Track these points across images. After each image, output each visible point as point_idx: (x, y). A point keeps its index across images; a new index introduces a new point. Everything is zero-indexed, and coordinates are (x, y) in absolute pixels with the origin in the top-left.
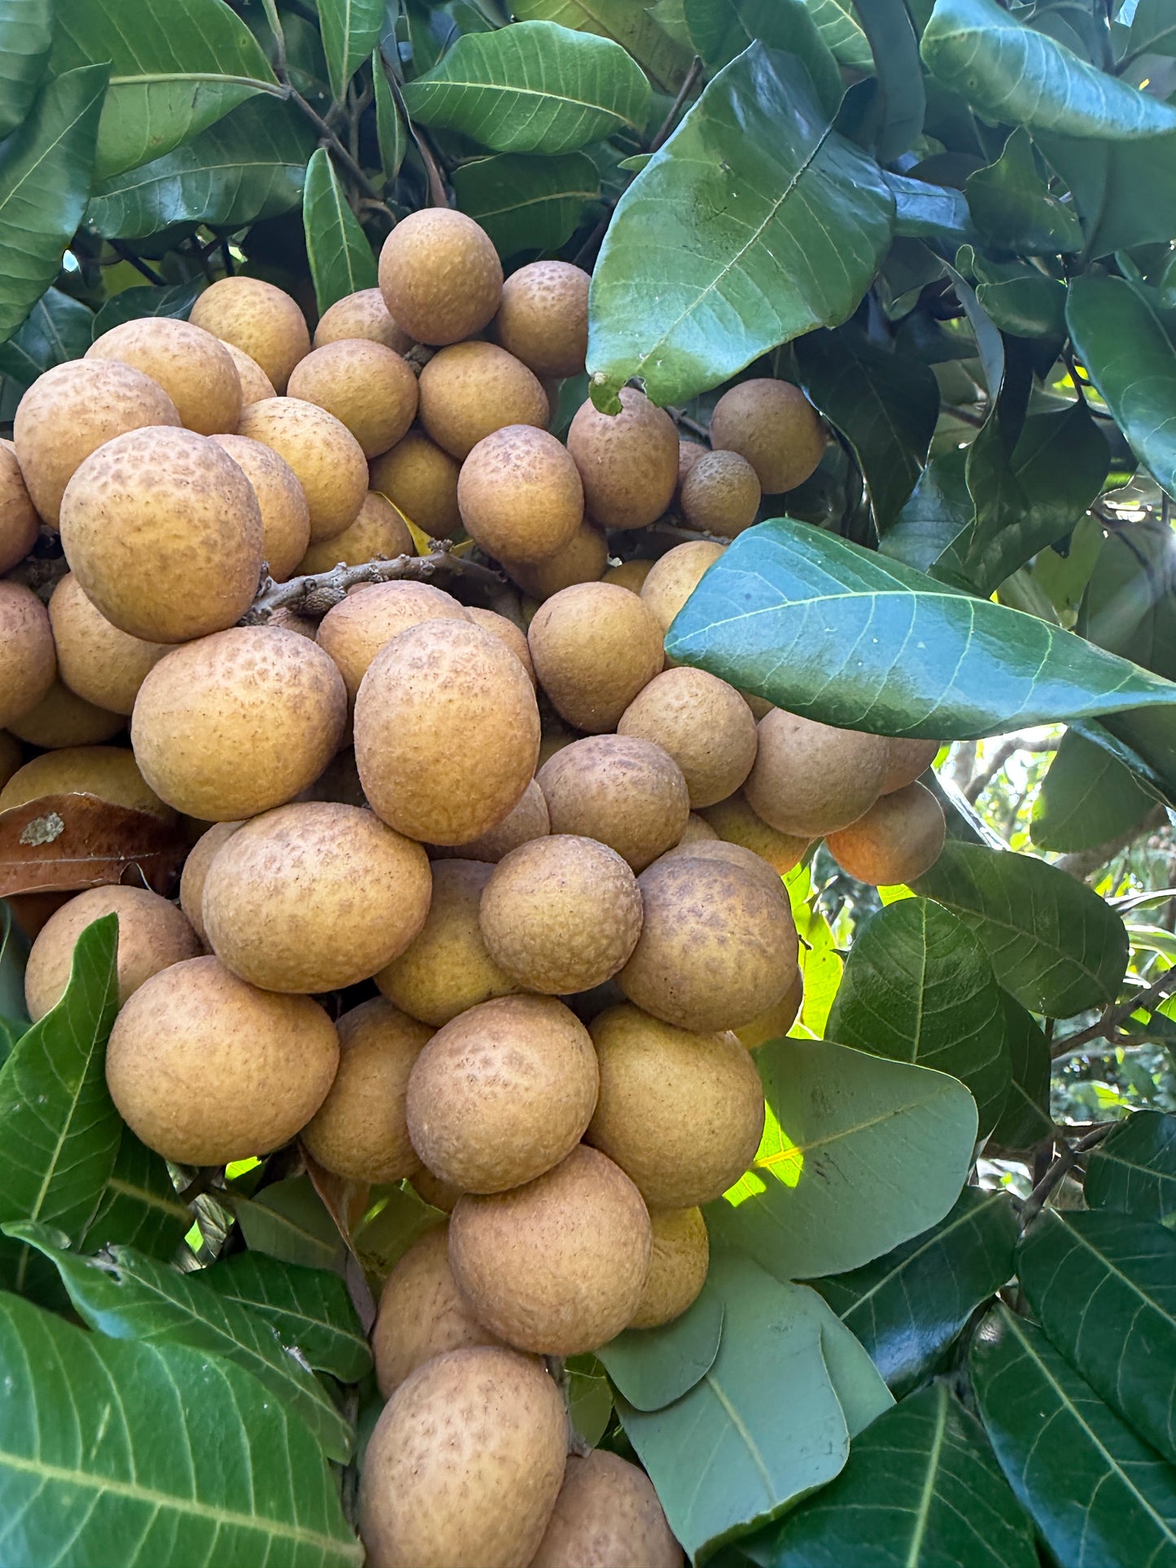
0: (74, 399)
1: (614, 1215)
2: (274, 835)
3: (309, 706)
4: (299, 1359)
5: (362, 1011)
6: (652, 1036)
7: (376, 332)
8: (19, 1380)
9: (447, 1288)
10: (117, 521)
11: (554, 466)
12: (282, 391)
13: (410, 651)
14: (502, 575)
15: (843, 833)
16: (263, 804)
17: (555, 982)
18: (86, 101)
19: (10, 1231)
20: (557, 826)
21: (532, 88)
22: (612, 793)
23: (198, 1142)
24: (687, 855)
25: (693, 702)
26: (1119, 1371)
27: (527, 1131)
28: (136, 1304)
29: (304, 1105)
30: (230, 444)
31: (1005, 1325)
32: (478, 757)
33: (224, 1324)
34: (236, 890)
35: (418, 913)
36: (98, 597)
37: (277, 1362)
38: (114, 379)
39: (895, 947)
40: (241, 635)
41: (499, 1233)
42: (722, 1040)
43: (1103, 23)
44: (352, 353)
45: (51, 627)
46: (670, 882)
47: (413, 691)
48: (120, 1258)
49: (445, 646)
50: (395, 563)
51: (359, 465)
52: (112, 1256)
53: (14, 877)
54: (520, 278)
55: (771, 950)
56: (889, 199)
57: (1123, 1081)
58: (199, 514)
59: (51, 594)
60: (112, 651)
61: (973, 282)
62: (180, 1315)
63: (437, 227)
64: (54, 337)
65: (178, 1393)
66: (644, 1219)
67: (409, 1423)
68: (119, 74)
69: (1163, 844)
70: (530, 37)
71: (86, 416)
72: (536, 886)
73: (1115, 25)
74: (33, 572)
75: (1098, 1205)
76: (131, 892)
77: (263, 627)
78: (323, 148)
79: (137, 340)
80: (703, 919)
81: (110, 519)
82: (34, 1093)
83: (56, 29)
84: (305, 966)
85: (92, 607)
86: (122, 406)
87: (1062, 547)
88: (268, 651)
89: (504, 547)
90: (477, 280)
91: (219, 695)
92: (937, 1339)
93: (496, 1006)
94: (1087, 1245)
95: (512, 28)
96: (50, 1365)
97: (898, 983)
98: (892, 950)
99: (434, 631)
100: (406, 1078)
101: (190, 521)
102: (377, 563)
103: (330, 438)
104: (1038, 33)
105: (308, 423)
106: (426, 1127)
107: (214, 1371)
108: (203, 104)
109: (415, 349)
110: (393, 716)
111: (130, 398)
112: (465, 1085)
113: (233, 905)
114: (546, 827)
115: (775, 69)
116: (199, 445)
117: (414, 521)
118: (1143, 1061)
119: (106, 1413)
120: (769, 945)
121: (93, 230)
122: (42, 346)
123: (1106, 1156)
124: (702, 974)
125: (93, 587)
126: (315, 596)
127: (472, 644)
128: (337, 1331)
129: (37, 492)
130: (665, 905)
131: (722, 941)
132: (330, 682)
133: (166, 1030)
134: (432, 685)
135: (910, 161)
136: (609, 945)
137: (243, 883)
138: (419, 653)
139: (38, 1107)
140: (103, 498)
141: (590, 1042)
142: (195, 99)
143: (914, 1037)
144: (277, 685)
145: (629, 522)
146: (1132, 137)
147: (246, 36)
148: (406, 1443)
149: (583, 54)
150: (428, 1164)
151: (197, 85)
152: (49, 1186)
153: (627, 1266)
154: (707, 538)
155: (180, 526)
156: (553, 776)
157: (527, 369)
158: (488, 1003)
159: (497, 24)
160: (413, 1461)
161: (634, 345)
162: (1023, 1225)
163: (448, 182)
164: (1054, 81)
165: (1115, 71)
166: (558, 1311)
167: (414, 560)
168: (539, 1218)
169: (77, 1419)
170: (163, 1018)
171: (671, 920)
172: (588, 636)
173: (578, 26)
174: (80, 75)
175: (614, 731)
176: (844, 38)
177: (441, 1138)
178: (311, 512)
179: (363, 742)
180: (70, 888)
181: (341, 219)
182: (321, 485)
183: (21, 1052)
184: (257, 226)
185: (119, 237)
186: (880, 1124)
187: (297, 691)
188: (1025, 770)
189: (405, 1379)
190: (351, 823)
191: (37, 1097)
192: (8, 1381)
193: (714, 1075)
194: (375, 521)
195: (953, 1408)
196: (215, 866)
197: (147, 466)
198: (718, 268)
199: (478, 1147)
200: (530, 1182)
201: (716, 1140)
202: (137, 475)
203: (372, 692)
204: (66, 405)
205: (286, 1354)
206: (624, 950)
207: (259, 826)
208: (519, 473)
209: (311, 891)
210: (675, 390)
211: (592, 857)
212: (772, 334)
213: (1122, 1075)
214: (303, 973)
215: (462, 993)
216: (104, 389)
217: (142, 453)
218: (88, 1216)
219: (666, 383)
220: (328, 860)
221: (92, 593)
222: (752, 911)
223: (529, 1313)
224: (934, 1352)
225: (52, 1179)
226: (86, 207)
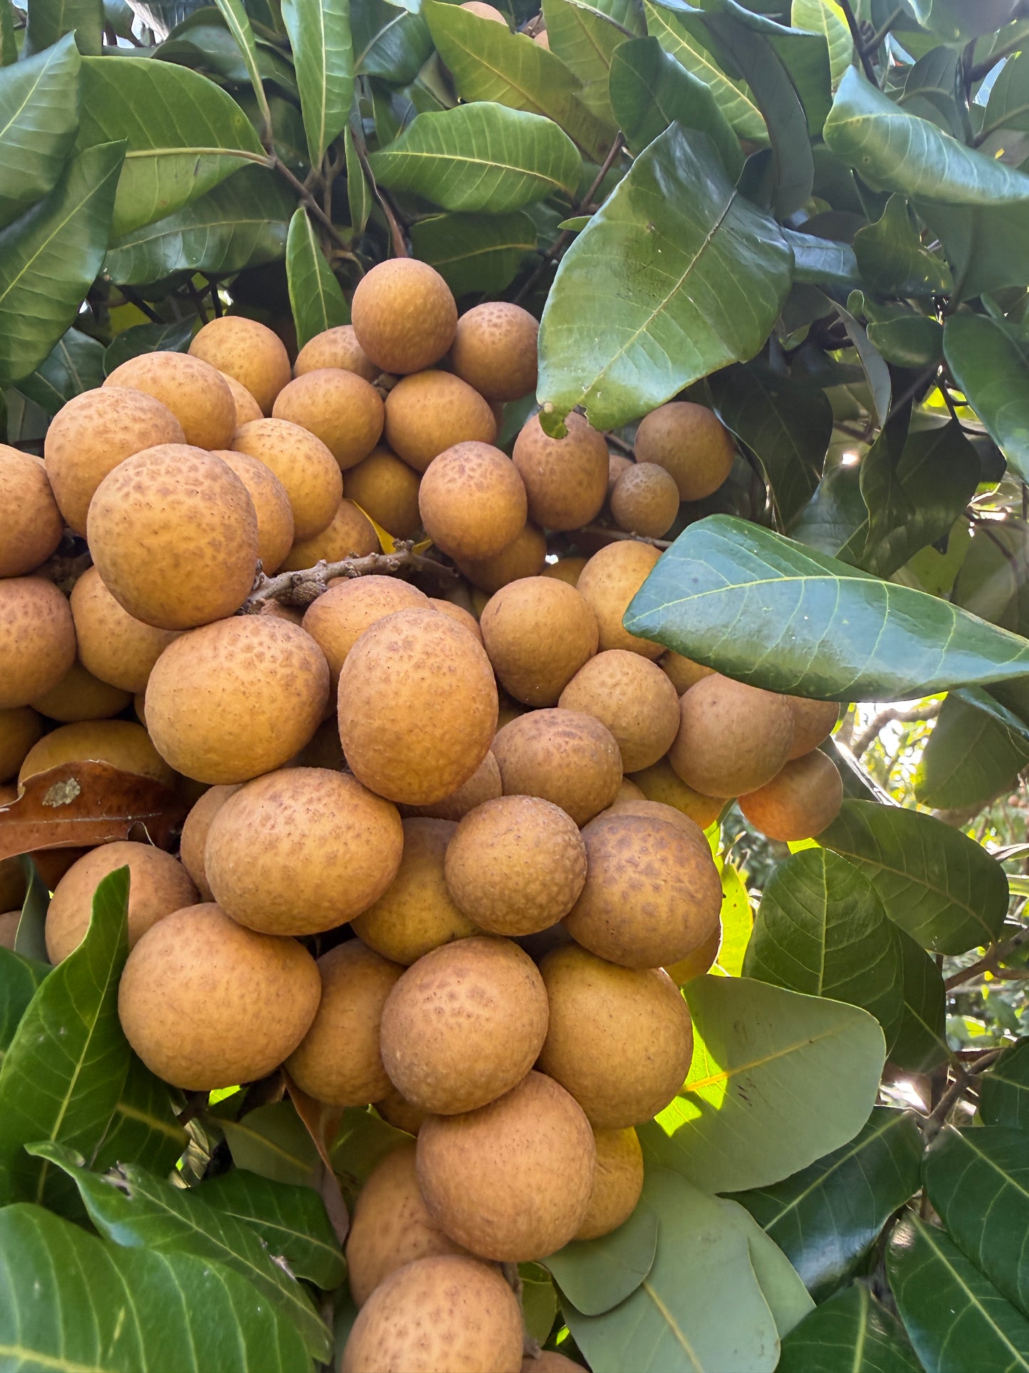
0: (98, 422)
1: (564, 1134)
2: (268, 796)
3: (299, 684)
4: (284, 1267)
5: (339, 951)
6: (594, 972)
7: (348, 363)
8: (46, 1285)
9: (413, 1203)
10: (138, 527)
11: (501, 476)
12: (268, 413)
13: (387, 636)
14: (455, 571)
15: (752, 794)
16: (259, 768)
17: (511, 924)
18: (105, 171)
19: (33, 1151)
20: (510, 787)
21: (479, 157)
22: (556, 759)
23: (199, 1068)
24: (621, 813)
25: (625, 680)
26: (1019, 1271)
27: (487, 1058)
28: (143, 1217)
29: (292, 1036)
30: (231, 459)
31: (916, 1231)
32: (446, 728)
33: (219, 1234)
34: (235, 844)
35: (392, 865)
36: (118, 589)
37: (266, 1269)
38: (131, 404)
39: (800, 892)
40: (240, 622)
41: (462, 1150)
42: (655, 976)
43: (964, 105)
44: (328, 381)
45: (72, 617)
46: (609, 836)
47: (390, 671)
48: (129, 1175)
49: (417, 632)
50: (366, 561)
51: (335, 476)
52: (121, 1173)
53: (37, 835)
54: (471, 317)
55: (699, 896)
56: (788, 252)
57: (988, 1014)
58: (208, 519)
59: (73, 587)
60: (124, 637)
61: (863, 322)
62: (181, 1227)
63: (402, 274)
64: (70, 368)
65: (183, 1296)
66: (588, 1136)
67: (383, 1325)
68: (133, 150)
69: (1021, 803)
70: (478, 116)
71: (107, 436)
72: (495, 840)
73: (972, 105)
74: (57, 569)
75: (993, 1122)
76: (139, 847)
77: (259, 616)
78: (302, 208)
79: (149, 370)
80: (639, 869)
81: (131, 524)
82: (56, 1025)
83: (83, 112)
84: (295, 912)
85: (110, 598)
86: (137, 427)
87: (942, 545)
88: (264, 636)
89: (459, 545)
90: (436, 318)
91: (223, 675)
92: (858, 1243)
93: (459, 947)
94: (985, 1158)
95: (462, 108)
96: (73, 1272)
97: (804, 925)
98: (799, 895)
99: (407, 618)
100: (380, 1011)
101: (199, 525)
102: (352, 561)
103: (311, 453)
104: (919, 119)
105: (293, 440)
106: (398, 1055)
107: (214, 1277)
108: (204, 173)
109: (382, 377)
110: (373, 692)
111: (144, 420)
112: (434, 1017)
113: (233, 857)
114: (499, 789)
115: (690, 145)
116: (207, 460)
117: (380, 523)
118: (1005, 997)
119: (121, 1315)
120: (697, 892)
121: (107, 277)
122: (61, 375)
123: (997, 1078)
124: (640, 917)
125: (116, 581)
126: (300, 589)
127: (441, 630)
128: (316, 1242)
129: (63, 500)
130: (607, 857)
131: (656, 888)
132: (317, 664)
133: (172, 969)
134: (407, 666)
135: (800, 218)
136: (559, 893)
137: (242, 838)
138: (395, 637)
139: (59, 1038)
140: (125, 506)
141: (540, 978)
142: (197, 169)
143: (819, 971)
144: (272, 666)
145: (567, 525)
146: (999, 202)
147: (240, 116)
148: (381, 1343)
149: (523, 130)
150: (399, 1087)
151: (199, 157)
152: (68, 1110)
153: (576, 1180)
154: (634, 538)
155: (191, 530)
156: (504, 745)
157: (477, 394)
158: (452, 944)
159: (447, 105)
160: (388, 1360)
161: (577, 379)
162: (926, 1140)
163: (406, 234)
164: (934, 158)
165: (974, 144)
166: (515, 1222)
167: (382, 558)
168: (498, 1137)
169: (96, 1320)
170: (170, 958)
171: (612, 869)
172: (533, 623)
173: (517, 106)
174: (101, 151)
175: (555, 705)
176: (742, 115)
177: (412, 1064)
178: (295, 517)
179: (346, 715)
180: (85, 844)
181: (317, 267)
182: (303, 494)
183: (46, 989)
184: (245, 272)
185: (130, 283)
186: (797, 1051)
187: (288, 671)
188: (897, 737)
189: (377, 1285)
190: (335, 785)
191: (59, 1030)
192: (37, 1286)
193: (649, 1007)
194: (347, 524)
195: (872, 1306)
196: (217, 824)
197: (164, 479)
198: (647, 314)
199: (445, 1072)
200: (489, 1104)
201: (651, 1066)
202: (154, 486)
203: (354, 672)
204: (90, 426)
205: (273, 1262)
206: (572, 896)
207: (255, 788)
208: (472, 483)
209: (301, 845)
210: (612, 416)
211: (544, 814)
212: (695, 369)
213: (986, 1010)
214: (294, 918)
215: (428, 934)
216: (122, 412)
217: (159, 467)
218: (100, 1137)
219: (605, 411)
220: (316, 818)
221: (113, 586)
222: (682, 862)
223: (489, 1222)
224: (855, 1256)
225: (70, 1104)
226: (104, 260)
